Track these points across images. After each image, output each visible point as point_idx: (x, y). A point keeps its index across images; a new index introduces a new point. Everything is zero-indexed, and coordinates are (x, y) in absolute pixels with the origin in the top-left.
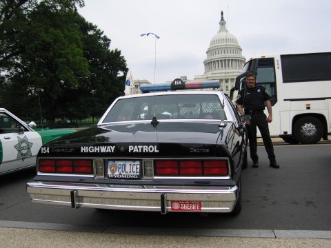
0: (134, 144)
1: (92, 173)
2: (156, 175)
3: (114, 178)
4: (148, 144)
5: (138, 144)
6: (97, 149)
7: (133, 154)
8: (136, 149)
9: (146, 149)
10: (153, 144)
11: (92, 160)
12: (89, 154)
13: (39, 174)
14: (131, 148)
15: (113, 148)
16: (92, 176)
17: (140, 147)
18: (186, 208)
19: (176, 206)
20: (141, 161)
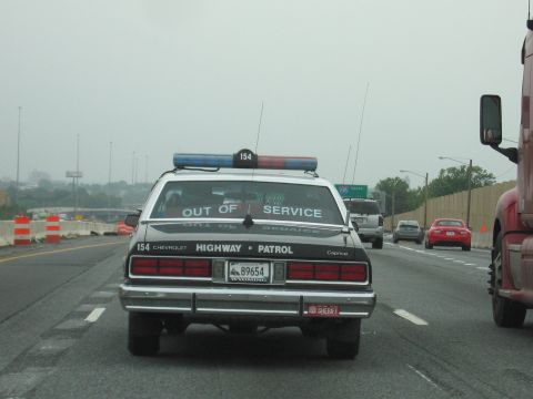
0: (264, 244)
1: (210, 276)
2: (288, 278)
3: (238, 281)
4: (281, 244)
5: (269, 244)
6: (218, 248)
7: (263, 255)
8: (266, 250)
9: (278, 249)
10: (287, 245)
11: (210, 261)
12: (207, 254)
13: (131, 276)
14: (260, 248)
15: (239, 248)
16: (210, 279)
17: (272, 247)
18: (324, 312)
19: (313, 311)
20: (269, 262)
